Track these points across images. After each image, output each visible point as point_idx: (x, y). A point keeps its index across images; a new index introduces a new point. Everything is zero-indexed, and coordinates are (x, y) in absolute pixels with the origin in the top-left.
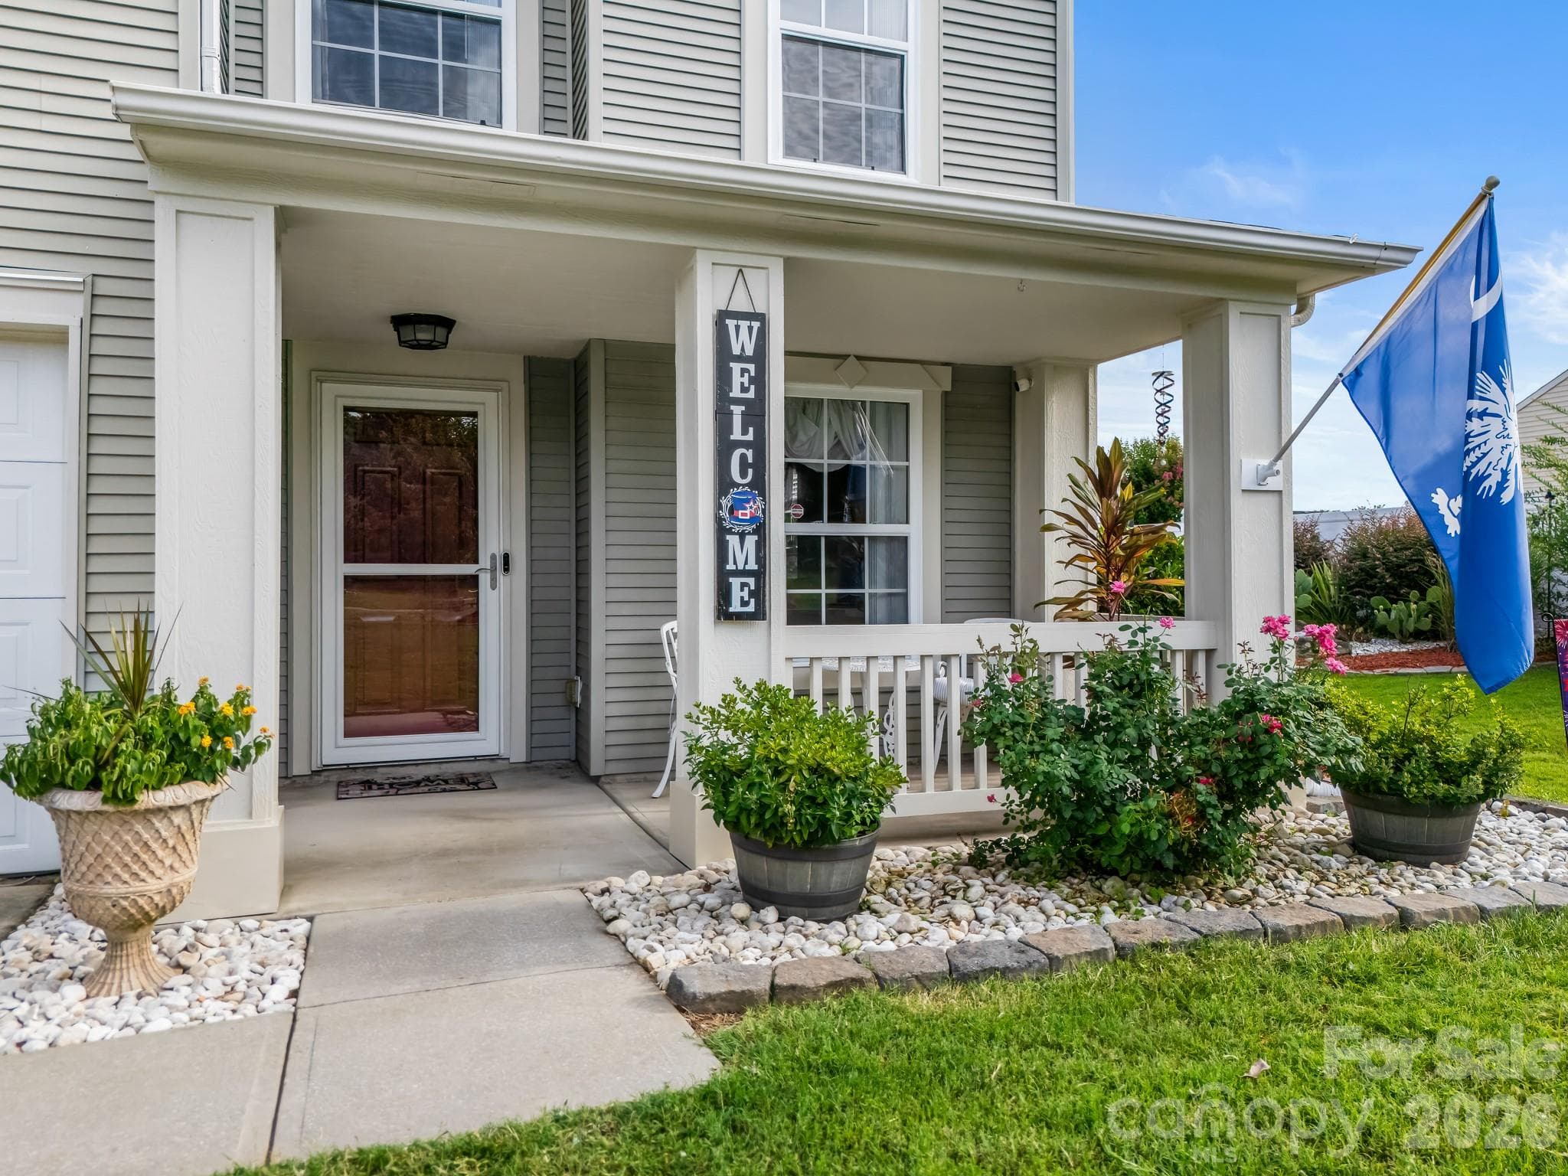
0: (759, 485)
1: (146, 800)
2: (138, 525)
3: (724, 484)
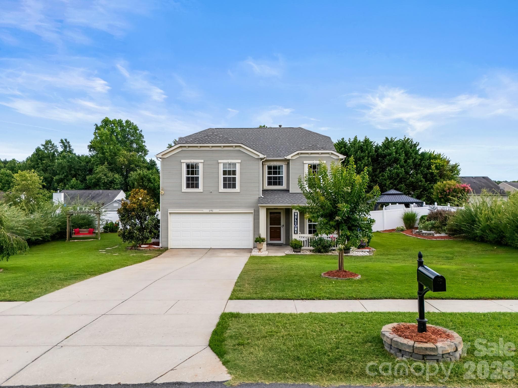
0: (297, 224)
1: (261, 243)
2: (258, 231)
3: (295, 224)
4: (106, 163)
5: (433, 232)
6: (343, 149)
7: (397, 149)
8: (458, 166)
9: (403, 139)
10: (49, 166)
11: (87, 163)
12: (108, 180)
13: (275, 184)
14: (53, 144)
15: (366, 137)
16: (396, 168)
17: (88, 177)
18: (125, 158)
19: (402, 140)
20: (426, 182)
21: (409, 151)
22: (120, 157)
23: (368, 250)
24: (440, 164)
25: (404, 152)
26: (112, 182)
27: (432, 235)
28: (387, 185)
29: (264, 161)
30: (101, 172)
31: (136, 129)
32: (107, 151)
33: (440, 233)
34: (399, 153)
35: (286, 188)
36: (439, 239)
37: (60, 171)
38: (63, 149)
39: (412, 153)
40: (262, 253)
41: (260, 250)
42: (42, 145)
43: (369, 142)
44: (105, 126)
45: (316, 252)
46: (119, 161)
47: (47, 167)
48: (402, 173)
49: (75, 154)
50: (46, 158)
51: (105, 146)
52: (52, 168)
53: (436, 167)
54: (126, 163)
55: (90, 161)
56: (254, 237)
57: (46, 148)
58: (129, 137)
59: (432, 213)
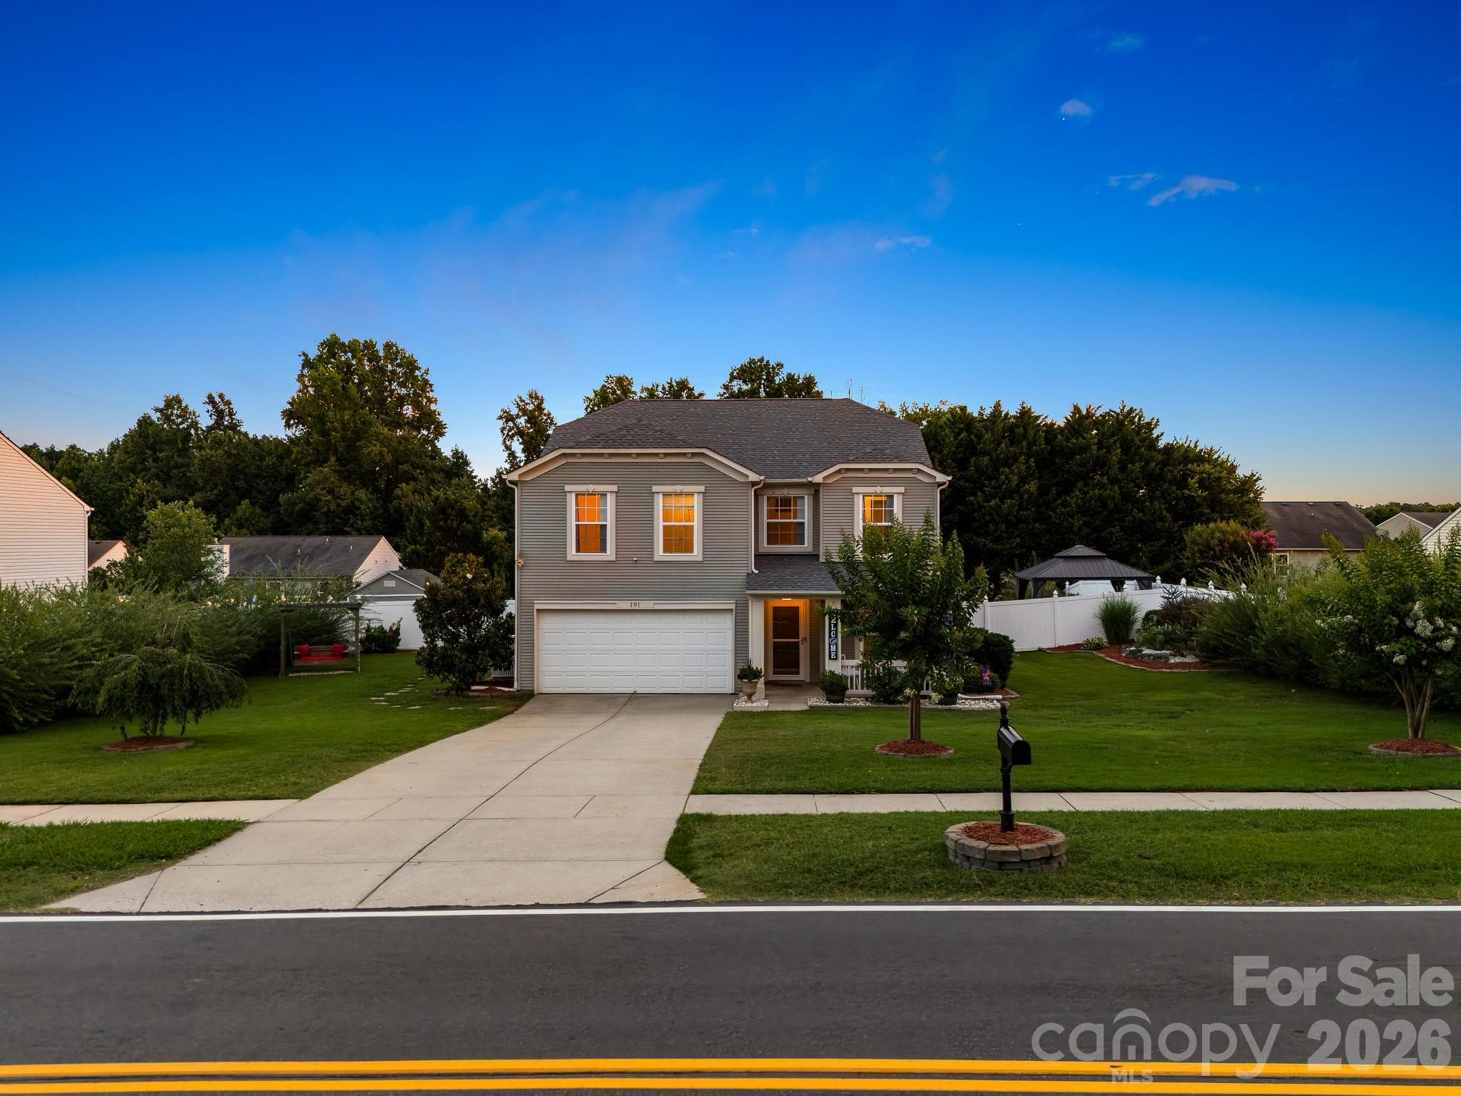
0: (836, 637)
1: (753, 681)
2: (746, 652)
3: (830, 637)
4: (333, 459)
5: (1168, 652)
6: (963, 435)
7: (1103, 436)
8: (1256, 480)
9: (1119, 411)
10: (177, 466)
11: (281, 458)
12: (338, 506)
13: (785, 541)
14: (186, 406)
15: (1025, 405)
16: (1098, 484)
17: (282, 498)
18: (385, 446)
19: (1114, 412)
20: (1175, 520)
21: (1134, 440)
22: (370, 442)
23: (1000, 697)
24: (1210, 474)
25: (1118, 445)
26: (351, 510)
27: (1163, 660)
28: (1075, 529)
29: (760, 490)
30: (318, 483)
31: (411, 365)
32: (334, 426)
33: (1183, 656)
34: (1106, 448)
35: (811, 550)
36: (1177, 670)
37: (206, 482)
38: (213, 422)
39: (1139, 447)
40: (754, 705)
41: (750, 696)
42: (157, 410)
43: (1030, 417)
44: (327, 358)
45: (879, 701)
46: (369, 454)
47: (170, 470)
48: (1113, 499)
49: (246, 434)
50: (167, 444)
51: (331, 414)
52: (184, 473)
53: (1201, 481)
54: (389, 458)
55: (288, 451)
56: (736, 666)
57: (167, 418)
58: (393, 387)
59: (1171, 604)
